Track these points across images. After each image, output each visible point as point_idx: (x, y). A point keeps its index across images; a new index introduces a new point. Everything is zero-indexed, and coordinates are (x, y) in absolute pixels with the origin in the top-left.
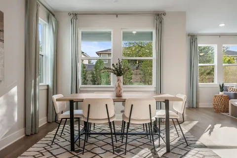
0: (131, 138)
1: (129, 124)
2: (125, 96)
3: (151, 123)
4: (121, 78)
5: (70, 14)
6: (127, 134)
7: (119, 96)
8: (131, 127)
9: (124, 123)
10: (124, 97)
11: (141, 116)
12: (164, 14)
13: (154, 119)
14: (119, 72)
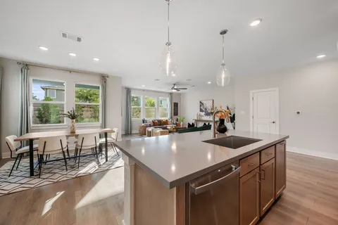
0: (82, 159)
1: (81, 150)
2: (78, 132)
3: (96, 148)
4: (74, 120)
5: (19, 63)
6: (79, 157)
7: (73, 132)
8: (82, 152)
9: (77, 150)
10: (77, 134)
11: (90, 143)
12: (108, 77)
13: (98, 144)
14: (73, 117)
